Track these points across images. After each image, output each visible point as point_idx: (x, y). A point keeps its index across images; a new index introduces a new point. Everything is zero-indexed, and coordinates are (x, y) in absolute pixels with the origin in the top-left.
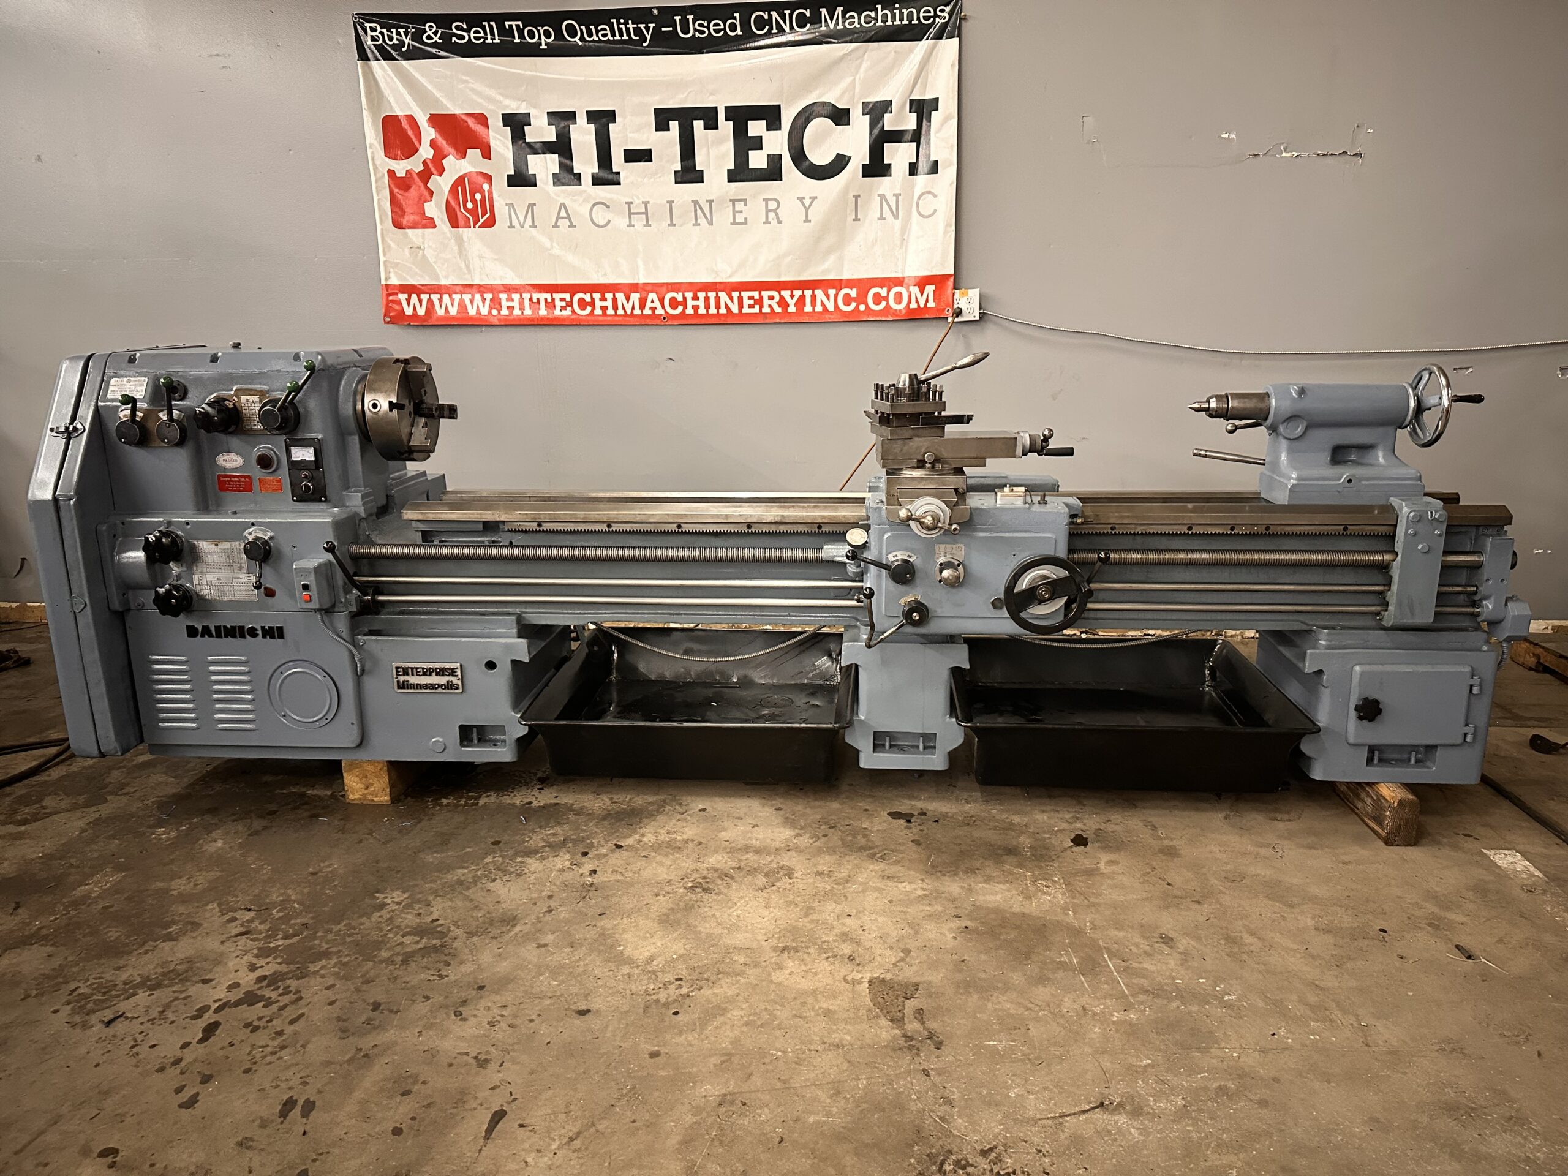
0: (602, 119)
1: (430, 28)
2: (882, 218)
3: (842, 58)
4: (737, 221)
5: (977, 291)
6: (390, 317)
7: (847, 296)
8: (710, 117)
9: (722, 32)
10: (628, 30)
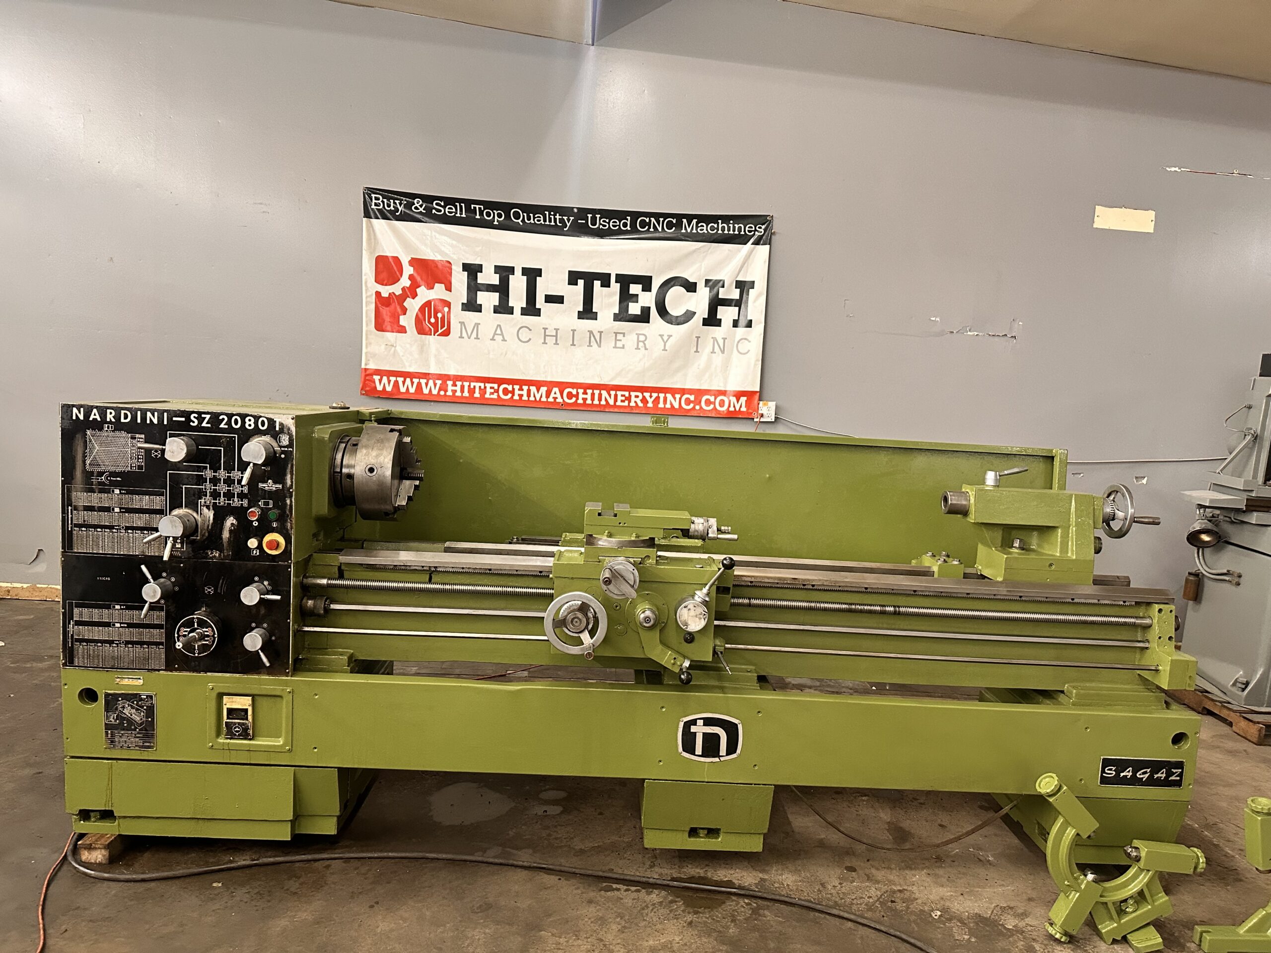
0: (532, 274)
1: (417, 202)
2: (713, 352)
3: (694, 251)
4: (617, 346)
5: (774, 403)
6: (365, 391)
7: (687, 399)
8: (605, 280)
9: (618, 227)
10: (555, 219)
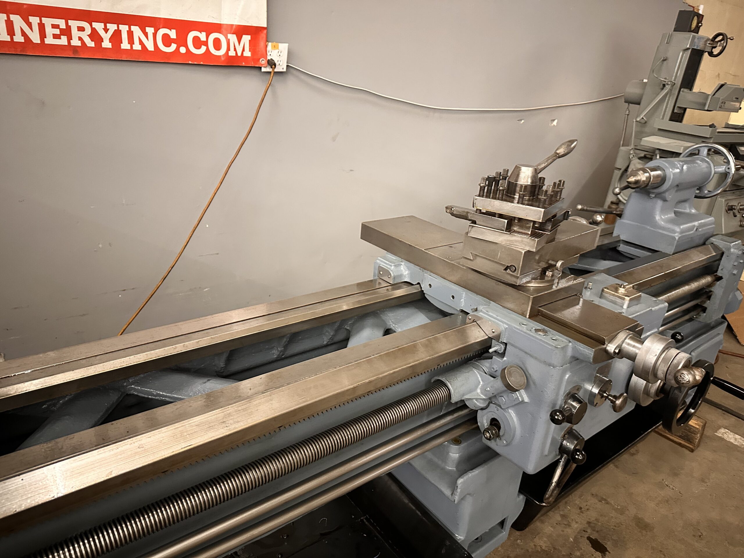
5: (286, 45)
